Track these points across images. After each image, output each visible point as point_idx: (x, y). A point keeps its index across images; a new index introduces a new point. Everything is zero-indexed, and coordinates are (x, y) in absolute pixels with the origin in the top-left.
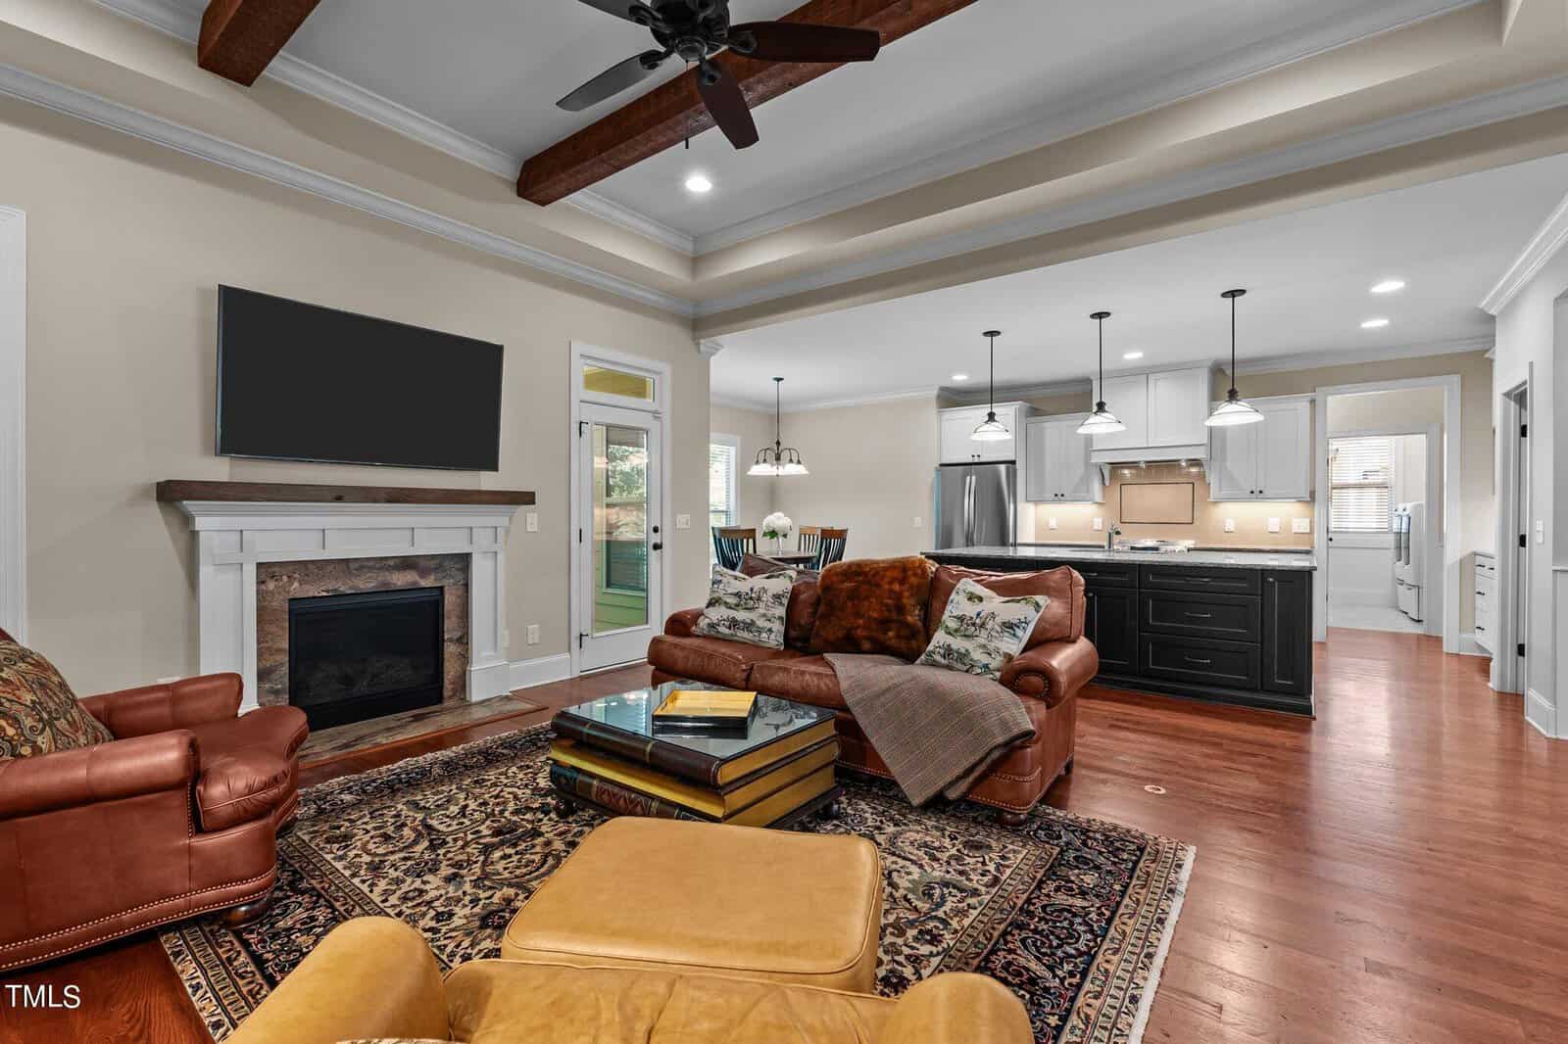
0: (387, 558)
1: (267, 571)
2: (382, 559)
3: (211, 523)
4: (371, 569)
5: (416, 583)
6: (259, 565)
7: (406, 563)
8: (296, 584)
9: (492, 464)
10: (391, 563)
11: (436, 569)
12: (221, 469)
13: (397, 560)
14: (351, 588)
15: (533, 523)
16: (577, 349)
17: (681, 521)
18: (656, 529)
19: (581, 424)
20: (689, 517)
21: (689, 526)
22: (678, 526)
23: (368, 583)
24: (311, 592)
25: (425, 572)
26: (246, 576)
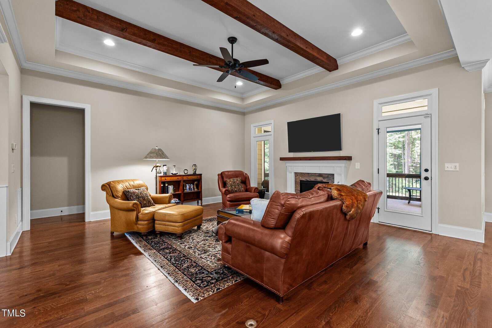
0: (316, 173)
1: (296, 174)
2: (315, 173)
3: (289, 164)
4: (313, 175)
5: (322, 180)
6: (295, 173)
7: (320, 175)
8: (301, 177)
9: (339, 148)
10: (317, 175)
11: (327, 177)
12: (292, 155)
13: (318, 174)
14: (309, 179)
15: (358, 166)
16: (376, 102)
17: (449, 167)
18: (426, 170)
19: (378, 129)
20: (457, 165)
21: (458, 169)
22: (446, 169)
23: (312, 179)
24: (303, 179)
25: (324, 178)
26: (293, 175)
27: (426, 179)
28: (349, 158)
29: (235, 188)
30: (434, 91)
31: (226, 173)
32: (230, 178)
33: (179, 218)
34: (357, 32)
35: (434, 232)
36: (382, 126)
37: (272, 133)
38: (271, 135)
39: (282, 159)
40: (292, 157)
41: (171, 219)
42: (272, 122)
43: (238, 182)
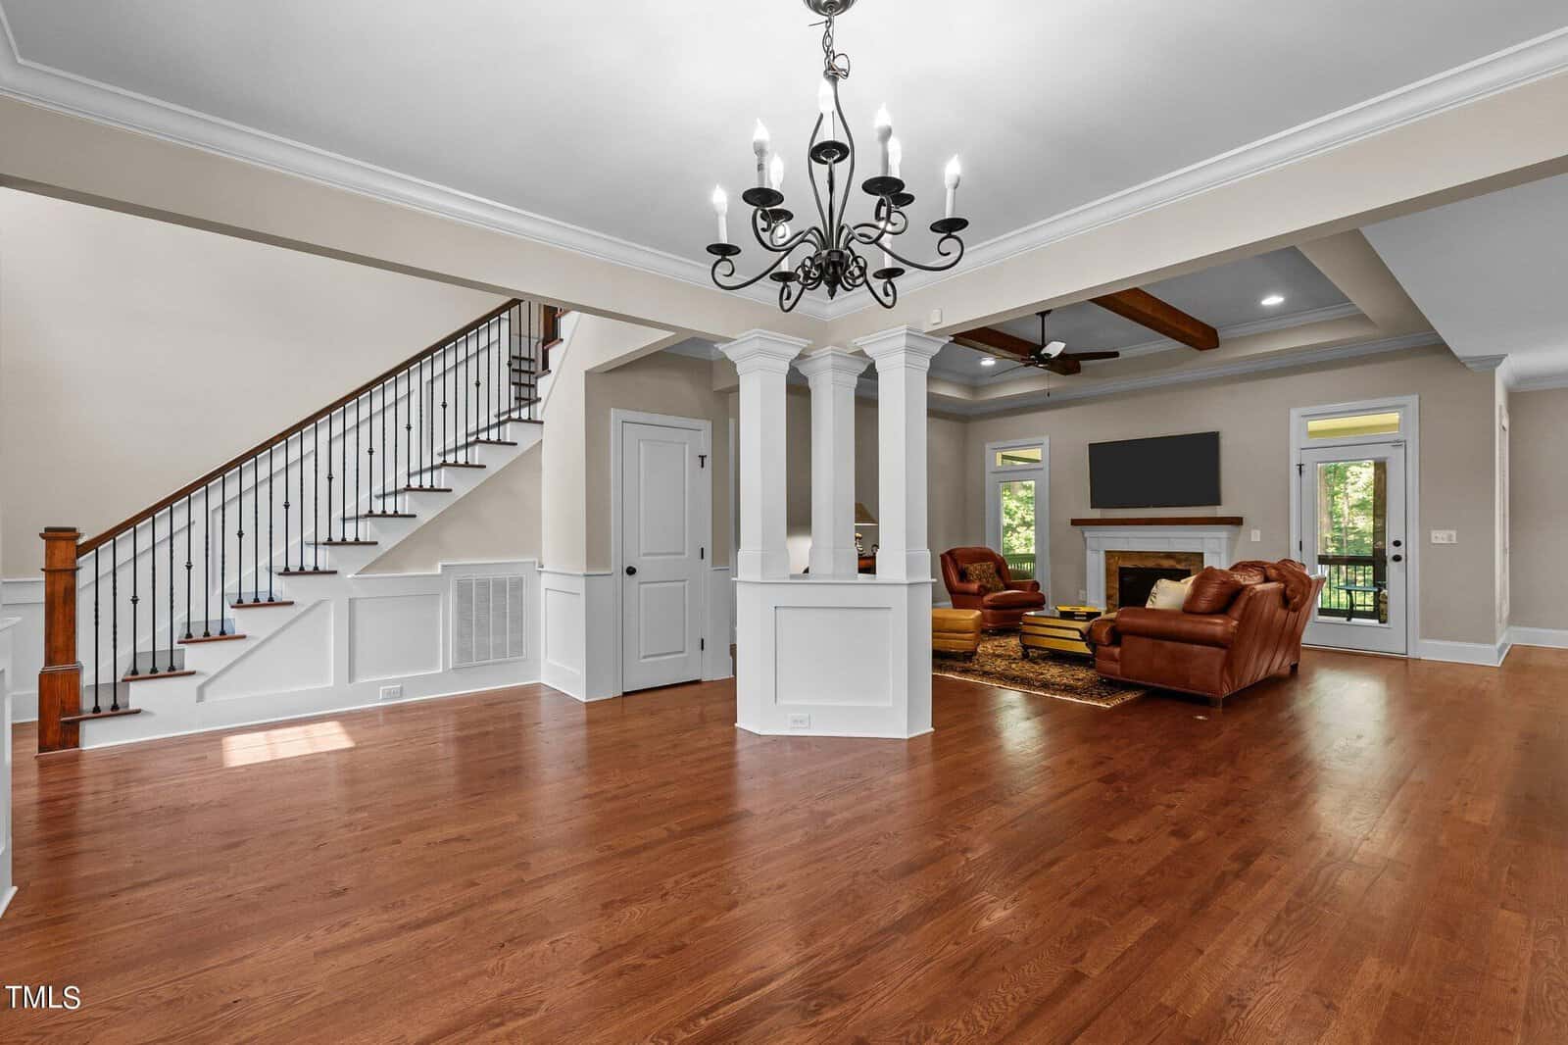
0: (1159, 552)
1: (1109, 554)
2: (1156, 553)
3: (1092, 534)
4: (1152, 557)
5: (1173, 566)
6: (1107, 552)
7: (1169, 555)
8: (1120, 561)
9: (1215, 501)
10: (1162, 555)
11: (1186, 560)
12: (1097, 514)
13: (1164, 554)
14: (1142, 565)
15: (1256, 536)
16: (1294, 413)
17: (1439, 536)
18: (1397, 544)
19: (1300, 466)
20: (1454, 533)
21: (1454, 541)
22: (1434, 541)
23: (1150, 564)
24: (1129, 565)
25: (1179, 561)
26: (1102, 555)
27: (1397, 558)
28: (1237, 521)
29: (988, 582)
30: (1413, 401)
31: (957, 552)
32: (972, 562)
33: (971, 627)
34: (1273, 300)
35: (1411, 655)
36: (1308, 459)
37: (1045, 465)
38: (1042, 469)
39: (1075, 522)
40: (1099, 517)
41: (955, 627)
42: (1046, 440)
43: (991, 571)
